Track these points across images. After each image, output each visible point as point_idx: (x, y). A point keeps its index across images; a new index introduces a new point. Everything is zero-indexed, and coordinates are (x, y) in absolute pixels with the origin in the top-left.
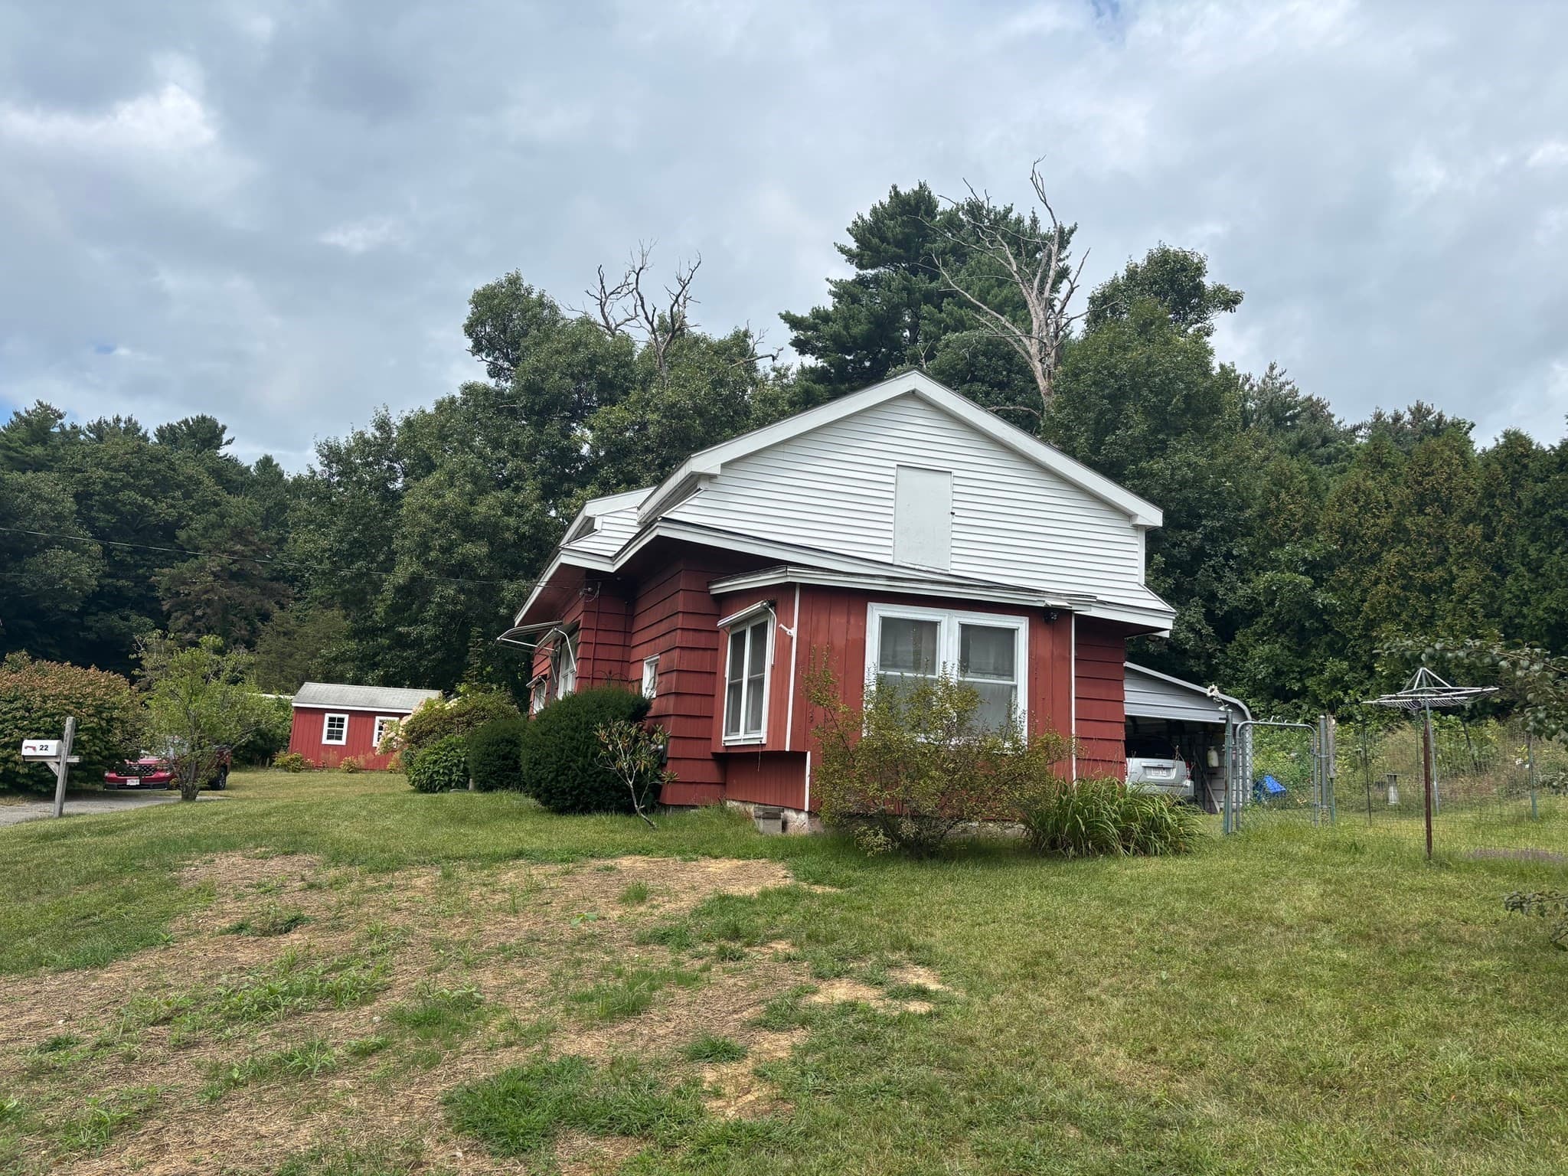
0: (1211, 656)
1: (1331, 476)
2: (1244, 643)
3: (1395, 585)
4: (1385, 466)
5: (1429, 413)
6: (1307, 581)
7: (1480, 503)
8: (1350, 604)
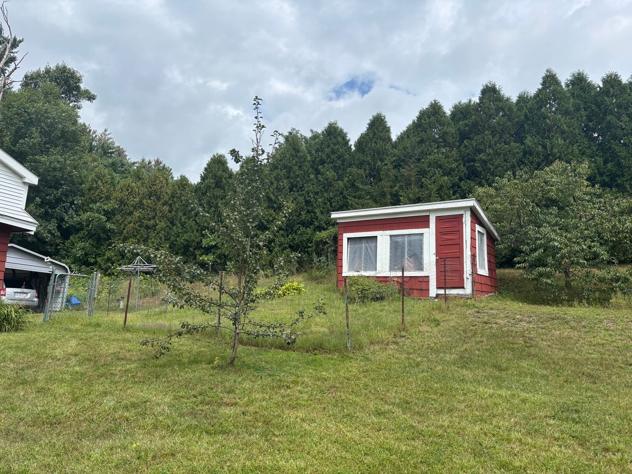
0: (57, 245)
1: (121, 179)
2: (74, 241)
3: (137, 225)
4: (140, 179)
5: (161, 163)
6: (104, 218)
7: (169, 199)
8: (119, 230)
